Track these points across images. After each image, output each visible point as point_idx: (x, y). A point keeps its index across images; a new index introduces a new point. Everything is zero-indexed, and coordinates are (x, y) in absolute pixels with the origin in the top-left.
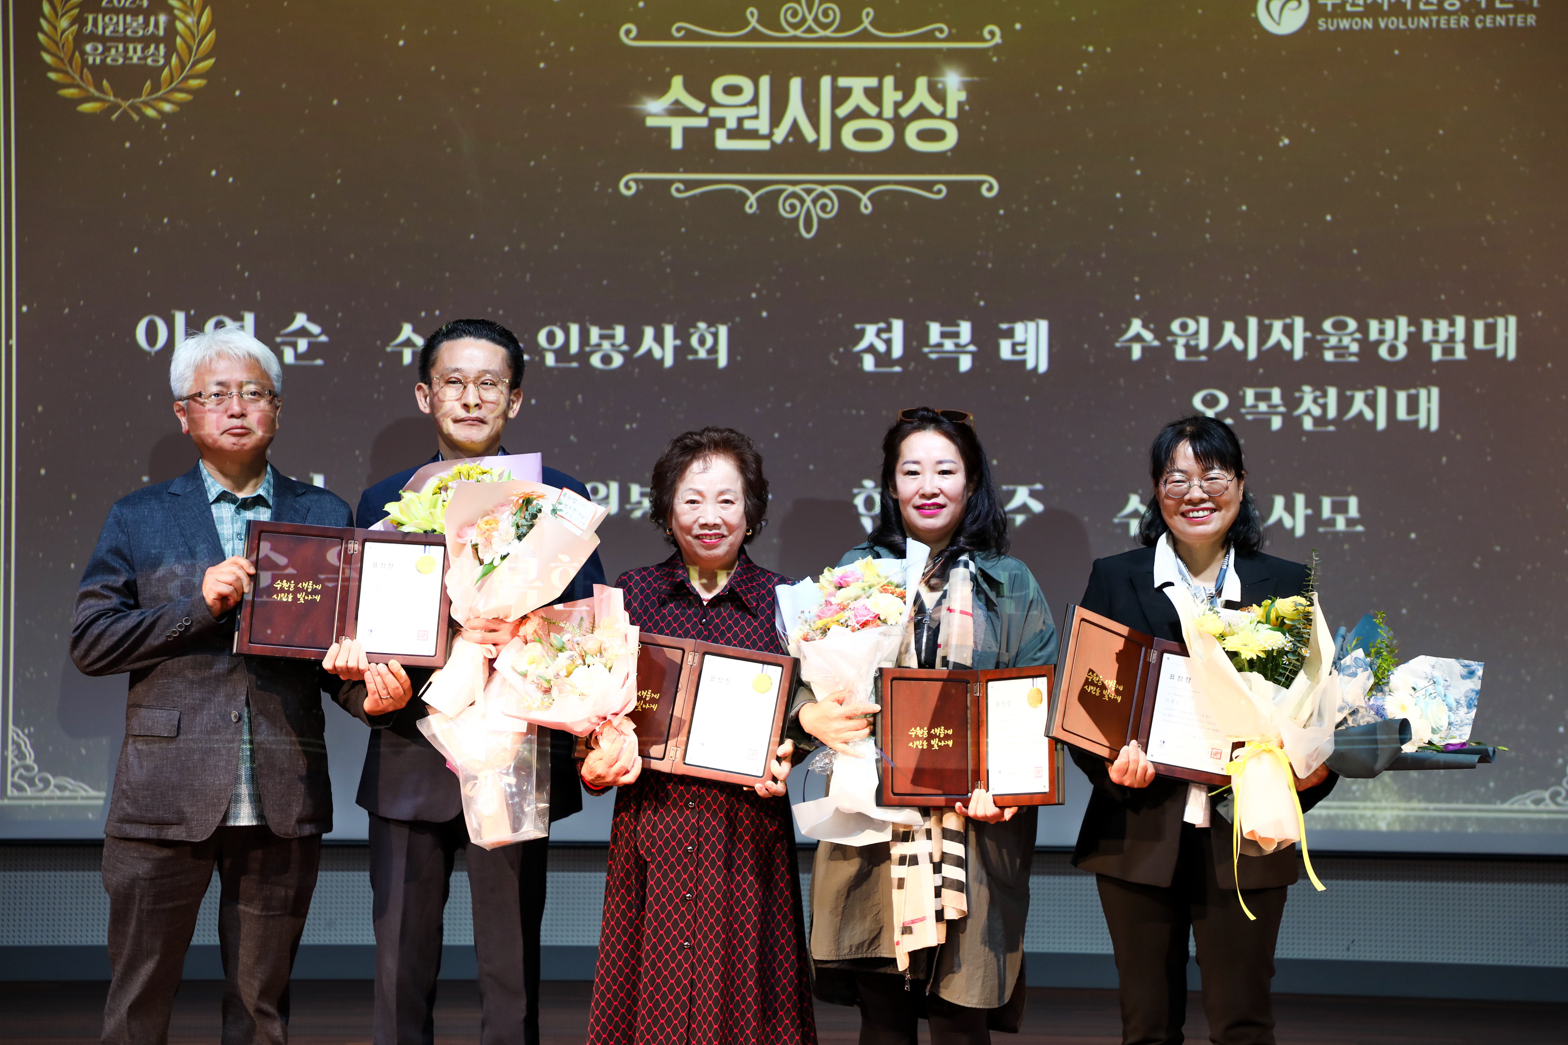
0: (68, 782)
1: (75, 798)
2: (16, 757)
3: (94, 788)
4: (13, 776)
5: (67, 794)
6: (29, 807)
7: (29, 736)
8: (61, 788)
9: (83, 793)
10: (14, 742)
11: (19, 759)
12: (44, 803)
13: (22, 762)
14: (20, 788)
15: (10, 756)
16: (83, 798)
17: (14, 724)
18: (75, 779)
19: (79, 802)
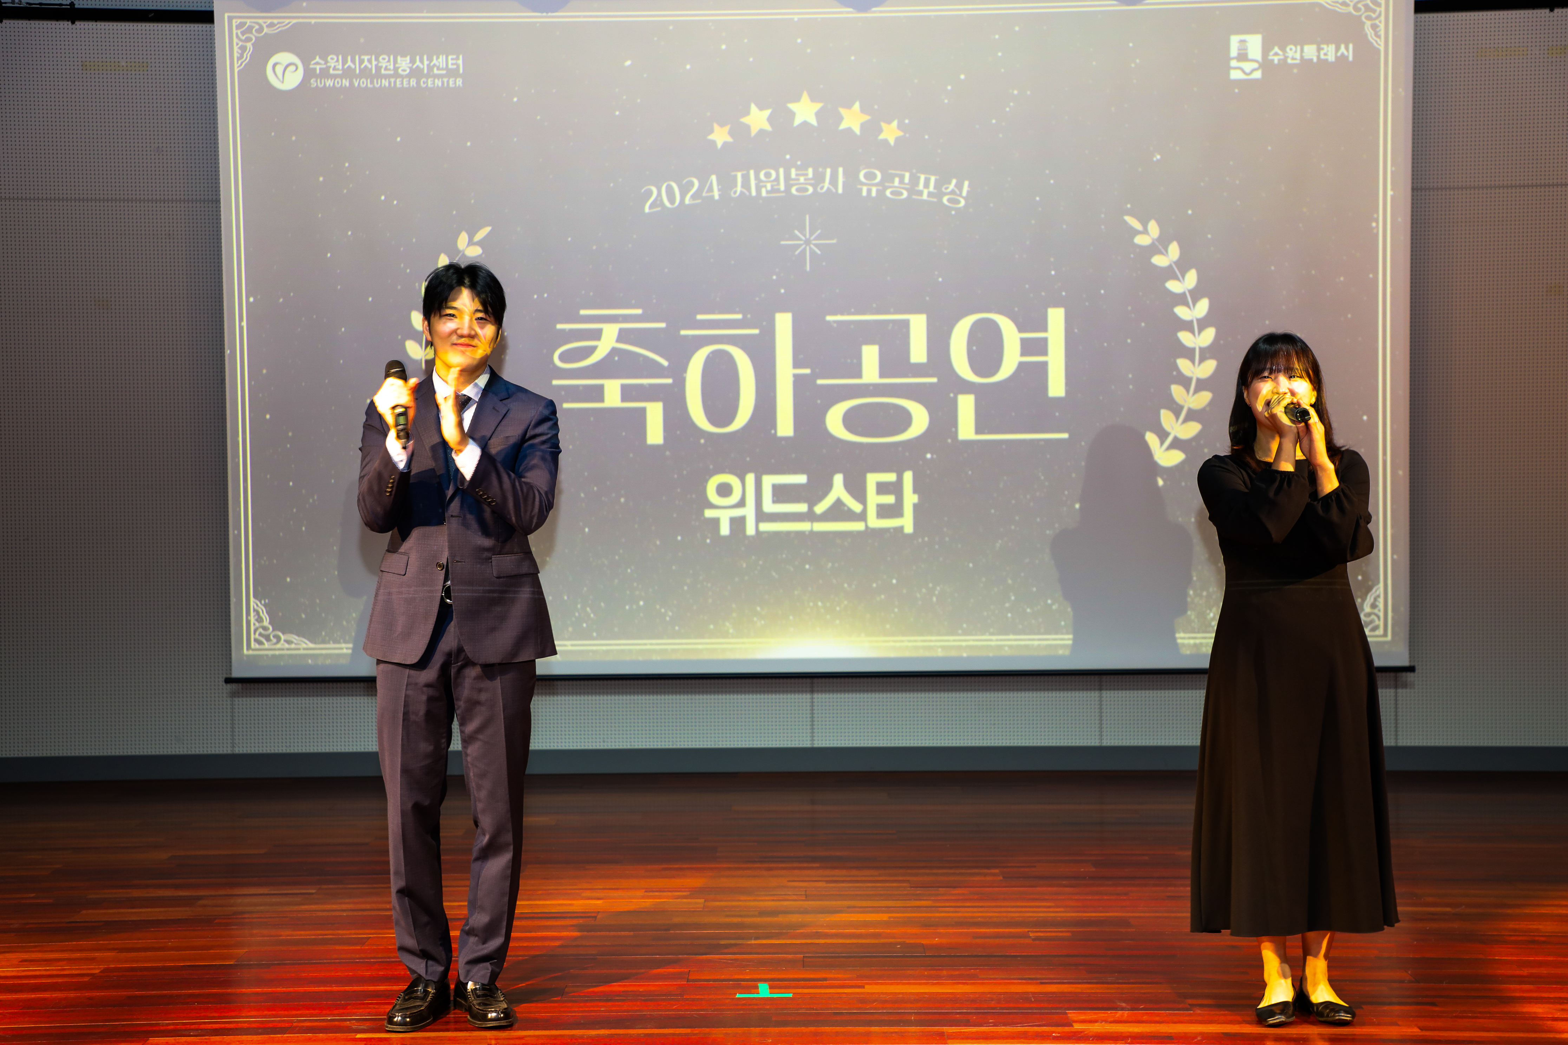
0: (293, 637)
1: (299, 649)
2: (257, 620)
3: (311, 642)
4: (255, 633)
5: (293, 646)
6: (267, 655)
7: (265, 605)
8: (288, 642)
9: (304, 646)
10: (254, 610)
11: (259, 622)
12: (277, 653)
13: (261, 624)
14: (260, 643)
15: (252, 620)
16: (304, 649)
17: (254, 597)
18: (298, 636)
19: (302, 652)
